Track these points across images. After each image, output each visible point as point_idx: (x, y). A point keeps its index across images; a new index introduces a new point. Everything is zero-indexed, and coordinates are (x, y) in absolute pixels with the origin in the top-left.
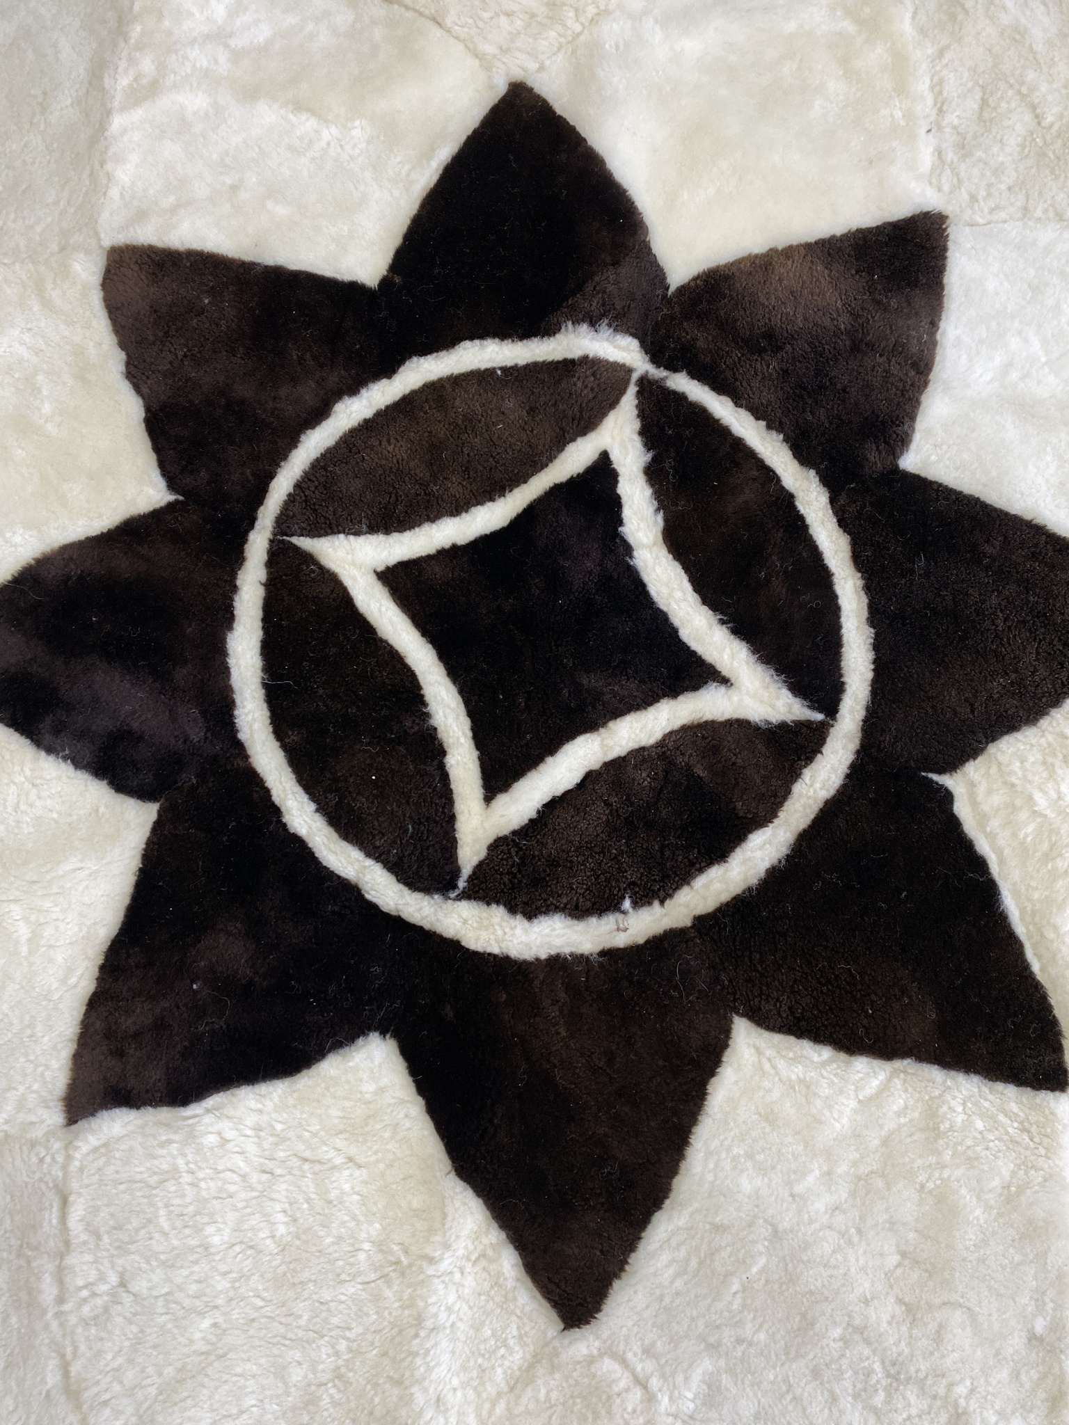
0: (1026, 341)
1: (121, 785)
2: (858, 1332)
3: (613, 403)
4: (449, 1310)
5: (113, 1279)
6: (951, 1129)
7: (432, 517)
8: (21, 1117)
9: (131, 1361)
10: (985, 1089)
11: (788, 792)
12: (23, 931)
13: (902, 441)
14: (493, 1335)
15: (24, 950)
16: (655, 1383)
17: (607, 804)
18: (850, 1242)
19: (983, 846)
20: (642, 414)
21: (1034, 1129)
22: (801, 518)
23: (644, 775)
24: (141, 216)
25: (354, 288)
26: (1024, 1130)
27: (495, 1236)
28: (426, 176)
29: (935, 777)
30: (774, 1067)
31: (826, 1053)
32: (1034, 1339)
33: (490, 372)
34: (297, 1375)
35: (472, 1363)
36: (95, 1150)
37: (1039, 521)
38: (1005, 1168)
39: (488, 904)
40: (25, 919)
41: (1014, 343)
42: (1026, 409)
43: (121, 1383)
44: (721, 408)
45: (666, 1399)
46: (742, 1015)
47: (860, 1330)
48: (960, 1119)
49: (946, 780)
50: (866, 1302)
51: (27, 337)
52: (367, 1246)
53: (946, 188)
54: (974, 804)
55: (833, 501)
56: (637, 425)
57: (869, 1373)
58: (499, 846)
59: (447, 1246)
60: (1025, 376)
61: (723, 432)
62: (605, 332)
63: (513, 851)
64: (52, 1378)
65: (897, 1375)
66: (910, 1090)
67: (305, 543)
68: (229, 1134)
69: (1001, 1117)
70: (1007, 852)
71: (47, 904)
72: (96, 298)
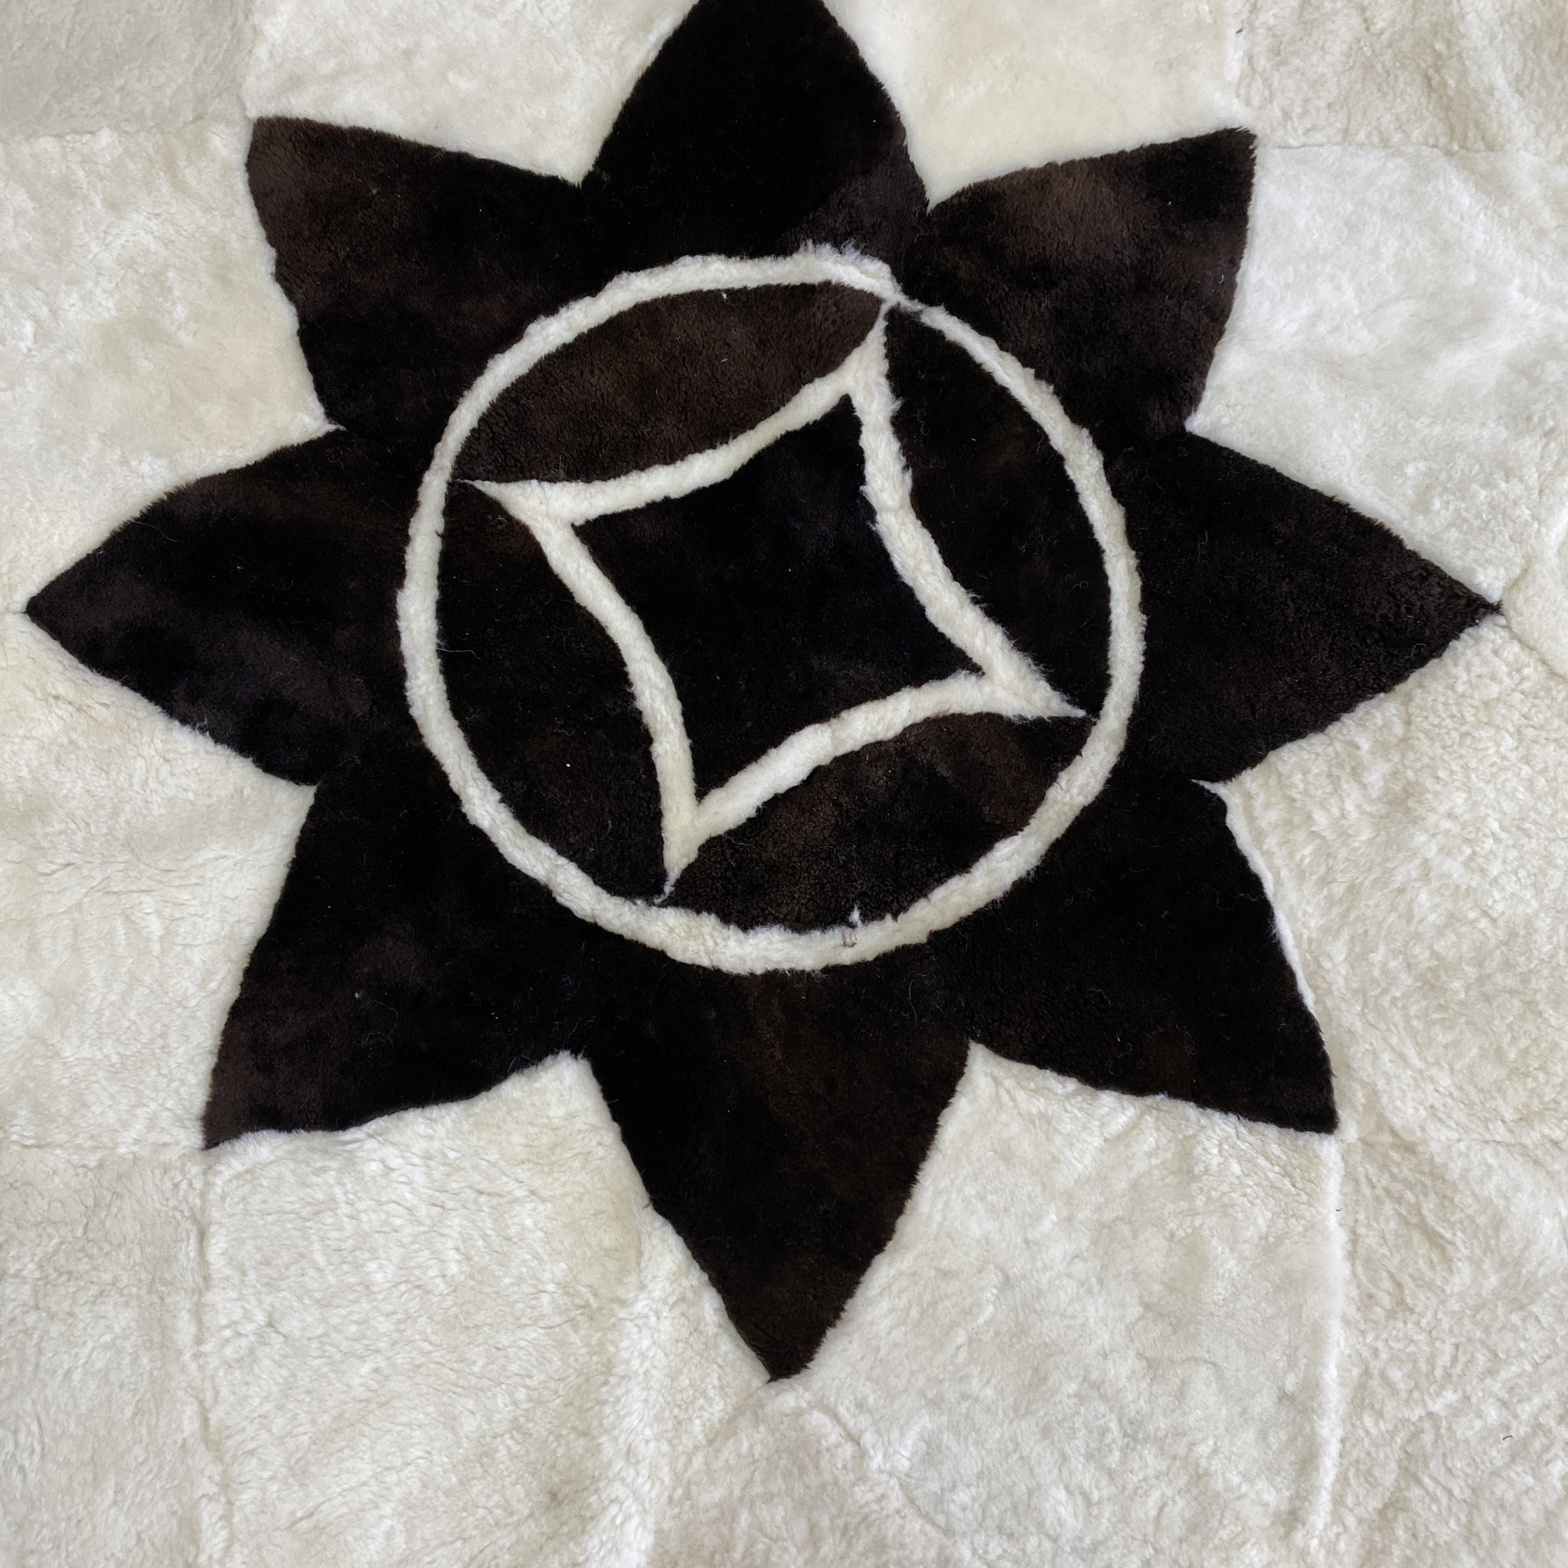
0: (1338, 288)
1: (271, 762)
2: (1095, 1387)
3: (858, 340)
4: (643, 1356)
5: (260, 1317)
6: (1207, 1171)
7: (642, 465)
8: (153, 1137)
9: (280, 1408)
10: (1243, 1130)
11: (1040, 798)
12: (155, 926)
13: (1191, 399)
14: (691, 1385)
15: (156, 949)
16: (868, 1439)
17: (837, 805)
18: (1090, 1291)
19: (1258, 863)
20: (892, 352)
21: (1297, 1174)
22: (1070, 485)
23: (880, 772)
24: (295, 82)
25: (554, 184)
26: (1286, 1174)
27: (696, 1278)
28: (642, 53)
29: (1207, 785)
30: (1013, 1099)
31: (1071, 1084)
32: (1284, 1397)
33: (714, 294)
34: (469, 1425)
35: (667, 1414)
36: (238, 1176)
37: (1341, 498)
38: (1262, 1218)
39: (698, 912)
40: (158, 913)
41: (1325, 290)
42: (1334, 368)
43: (270, 1431)
44: (984, 351)
45: (880, 1456)
46: (979, 1041)
47: (1097, 1386)
48: (1215, 1161)
49: (1220, 789)
50: (1105, 1356)
51: (154, 224)
52: (551, 1287)
53: (1256, 101)
54: (1251, 818)
55: (1107, 466)
56: (884, 366)
57: (1104, 1432)
58: (712, 847)
59: (642, 1287)
60: (1336, 329)
61: (985, 380)
62: (852, 254)
63: (728, 852)
64: (190, 1425)
65: (1134, 1433)
66: (1163, 1128)
67: (490, 488)
68: (395, 1162)
69: (1261, 1161)
70: (1284, 873)
71: (185, 896)
72: (239, 181)
